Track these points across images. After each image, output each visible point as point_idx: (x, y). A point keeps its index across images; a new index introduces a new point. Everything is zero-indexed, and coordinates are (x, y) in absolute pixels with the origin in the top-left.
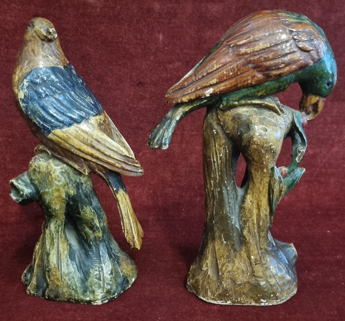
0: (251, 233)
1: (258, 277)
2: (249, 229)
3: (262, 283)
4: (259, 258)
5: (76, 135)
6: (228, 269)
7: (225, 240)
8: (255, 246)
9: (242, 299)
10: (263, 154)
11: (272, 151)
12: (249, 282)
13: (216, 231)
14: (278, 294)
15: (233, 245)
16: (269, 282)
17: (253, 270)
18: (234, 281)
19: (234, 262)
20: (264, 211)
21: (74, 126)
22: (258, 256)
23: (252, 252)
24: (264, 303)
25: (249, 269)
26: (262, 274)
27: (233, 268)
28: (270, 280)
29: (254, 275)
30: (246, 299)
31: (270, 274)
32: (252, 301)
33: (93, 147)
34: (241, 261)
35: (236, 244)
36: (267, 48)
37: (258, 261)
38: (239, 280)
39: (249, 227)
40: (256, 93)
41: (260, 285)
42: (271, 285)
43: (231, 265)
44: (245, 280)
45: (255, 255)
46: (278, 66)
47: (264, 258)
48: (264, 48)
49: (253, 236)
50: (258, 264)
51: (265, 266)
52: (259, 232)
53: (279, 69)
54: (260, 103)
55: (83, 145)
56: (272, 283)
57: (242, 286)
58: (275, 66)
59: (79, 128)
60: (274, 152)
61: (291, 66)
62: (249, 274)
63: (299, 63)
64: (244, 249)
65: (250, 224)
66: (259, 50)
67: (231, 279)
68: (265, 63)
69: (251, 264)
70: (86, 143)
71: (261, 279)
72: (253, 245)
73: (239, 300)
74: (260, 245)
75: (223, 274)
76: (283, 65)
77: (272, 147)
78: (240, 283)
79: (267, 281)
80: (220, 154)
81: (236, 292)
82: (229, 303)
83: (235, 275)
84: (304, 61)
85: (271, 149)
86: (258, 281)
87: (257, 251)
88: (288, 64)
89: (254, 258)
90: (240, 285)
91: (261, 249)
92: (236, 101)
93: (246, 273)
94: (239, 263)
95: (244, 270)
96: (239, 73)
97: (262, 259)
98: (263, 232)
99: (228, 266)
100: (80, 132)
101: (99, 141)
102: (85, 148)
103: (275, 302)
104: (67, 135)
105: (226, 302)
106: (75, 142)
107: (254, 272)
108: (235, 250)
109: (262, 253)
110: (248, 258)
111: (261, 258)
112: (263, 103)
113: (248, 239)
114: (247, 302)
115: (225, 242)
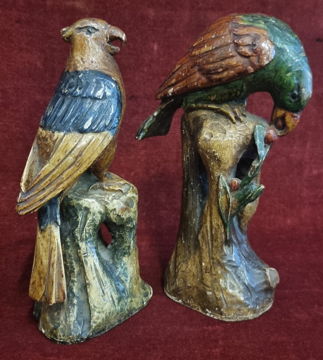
0: (204, 240)
1: (206, 286)
2: (203, 235)
3: (209, 293)
4: (209, 266)
6: (182, 268)
7: (184, 240)
8: (208, 254)
9: (190, 302)
10: (208, 160)
11: (216, 159)
12: (197, 288)
14: (222, 309)
15: (189, 247)
16: (215, 295)
17: (202, 276)
18: (185, 282)
19: (187, 263)
20: (216, 220)
22: (209, 264)
23: (204, 259)
24: (209, 313)
25: (199, 275)
26: (210, 284)
27: (186, 269)
28: (217, 293)
29: (202, 282)
30: (194, 303)
31: (218, 286)
32: (200, 308)
34: (194, 265)
35: (191, 246)
36: (210, 51)
37: (208, 270)
38: (189, 282)
39: (203, 232)
40: (209, 97)
41: (206, 294)
42: (217, 298)
43: (185, 266)
44: (194, 284)
45: (206, 263)
46: (217, 70)
47: (214, 268)
48: (207, 50)
49: (206, 243)
50: (208, 272)
51: (214, 277)
52: (212, 241)
53: (218, 73)
54: (216, 108)
56: (218, 297)
57: (191, 289)
58: (214, 70)
60: (218, 160)
61: (229, 71)
62: (198, 280)
63: (237, 69)
64: (198, 252)
65: (204, 230)
66: (203, 52)
67: (184, 279)
68: (206, 66)
69: (201, 270)
71: (208, 289)
72: (206, 252)
73: (188, 302)
74: (212, 254)
75: (178, 272)
76: (221, 70)
77: (215, 154)
78: (189, 285)
79: (214, 293)
80: (187, 155)
81: (186, 293)
82: (180, 301)
83: (187, 276)
84: (243, 66)
85: (216, 156)
86: (205, 289)
87: (209, 259)
88: (226, 69)
89: (205, 265)
90: (190, 287)
91: (213, 259)
92: (193, 103)
93: (196, 278)
94: (191, 266)
95: (195, 274)
96: (188, 75)
97: (213, 270)
98: (215, 242)
99: (183, 266)
103: (220, 317)
105: (178, 300)
107: (203, 279)
108: (190, 252)
109: (213, 263)
110: (200, 264)
111: (211, 267)
112: (219, 109)
113: (201, 245)
114: (195, 307)
115: (184, 242)
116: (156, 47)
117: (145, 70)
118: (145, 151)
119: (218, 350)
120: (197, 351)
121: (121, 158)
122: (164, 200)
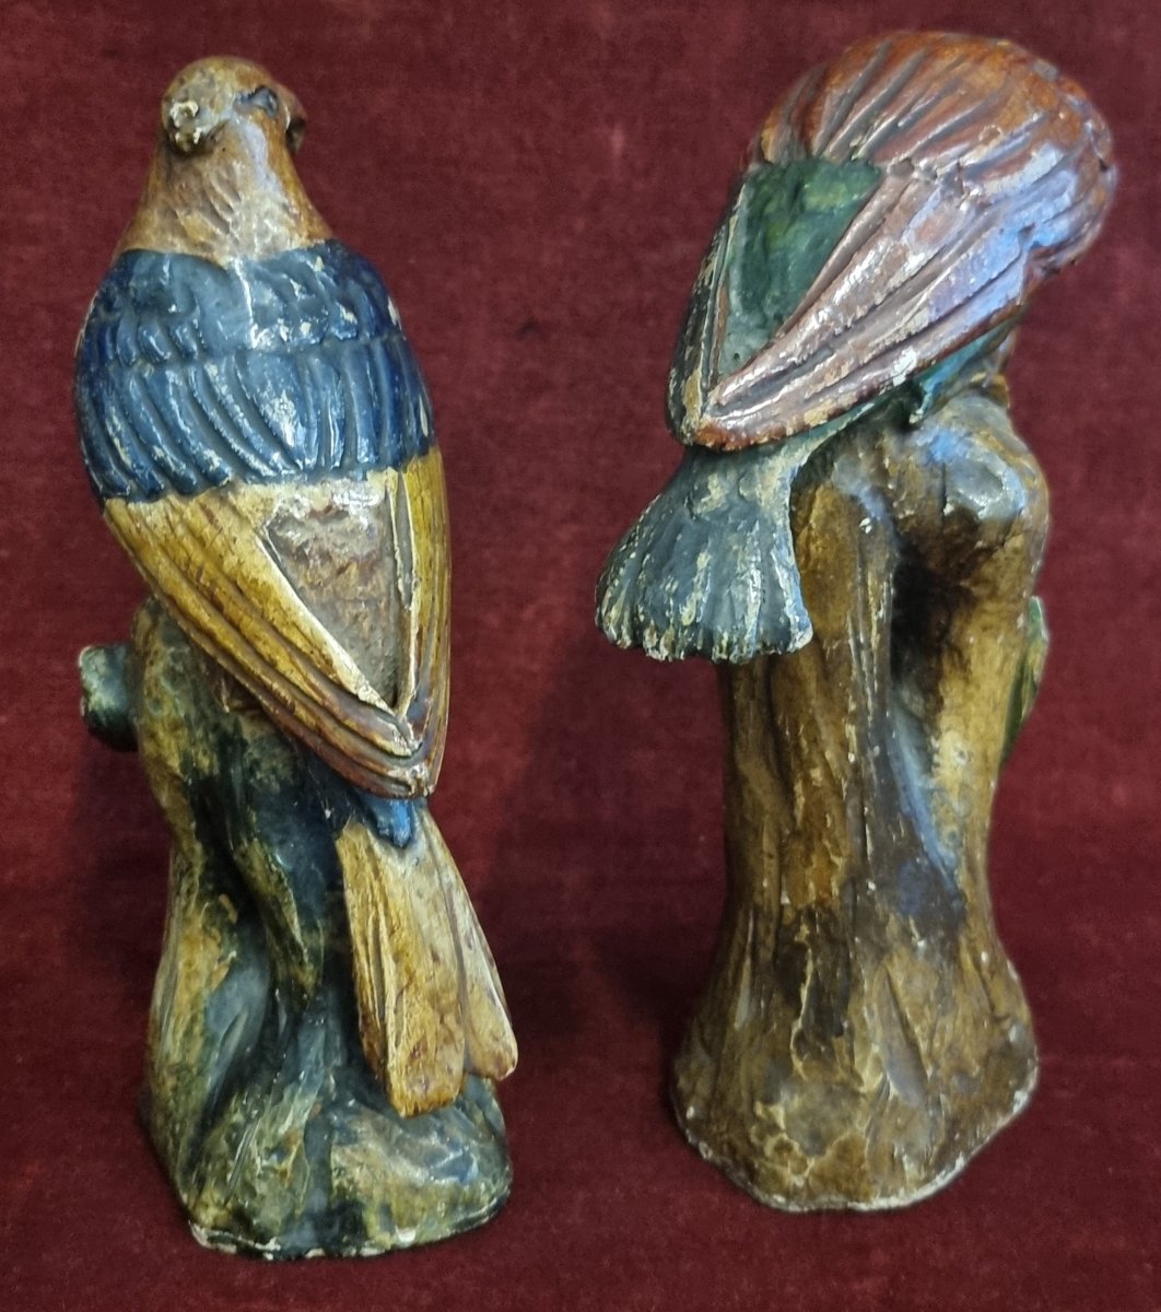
5: (167, 540)
7: (923, 937)
13: (887, 917)
21: (168, 501)
33: (217, 606)
55: (184, 585)
59: (181, 513)
70: (196, 583)
80: (879, 608)
100: (180, 530)
101: (240, 591)
102: (189, 599)
104: (138, 530)
106: (161, 567)
115: (922, 944)
116: (618, 141)
117: (580, 225)
118: (574, 528)
119: (869, 1284)
120: (792, 1289)
121: (487, 553)
122: (646, 713)
